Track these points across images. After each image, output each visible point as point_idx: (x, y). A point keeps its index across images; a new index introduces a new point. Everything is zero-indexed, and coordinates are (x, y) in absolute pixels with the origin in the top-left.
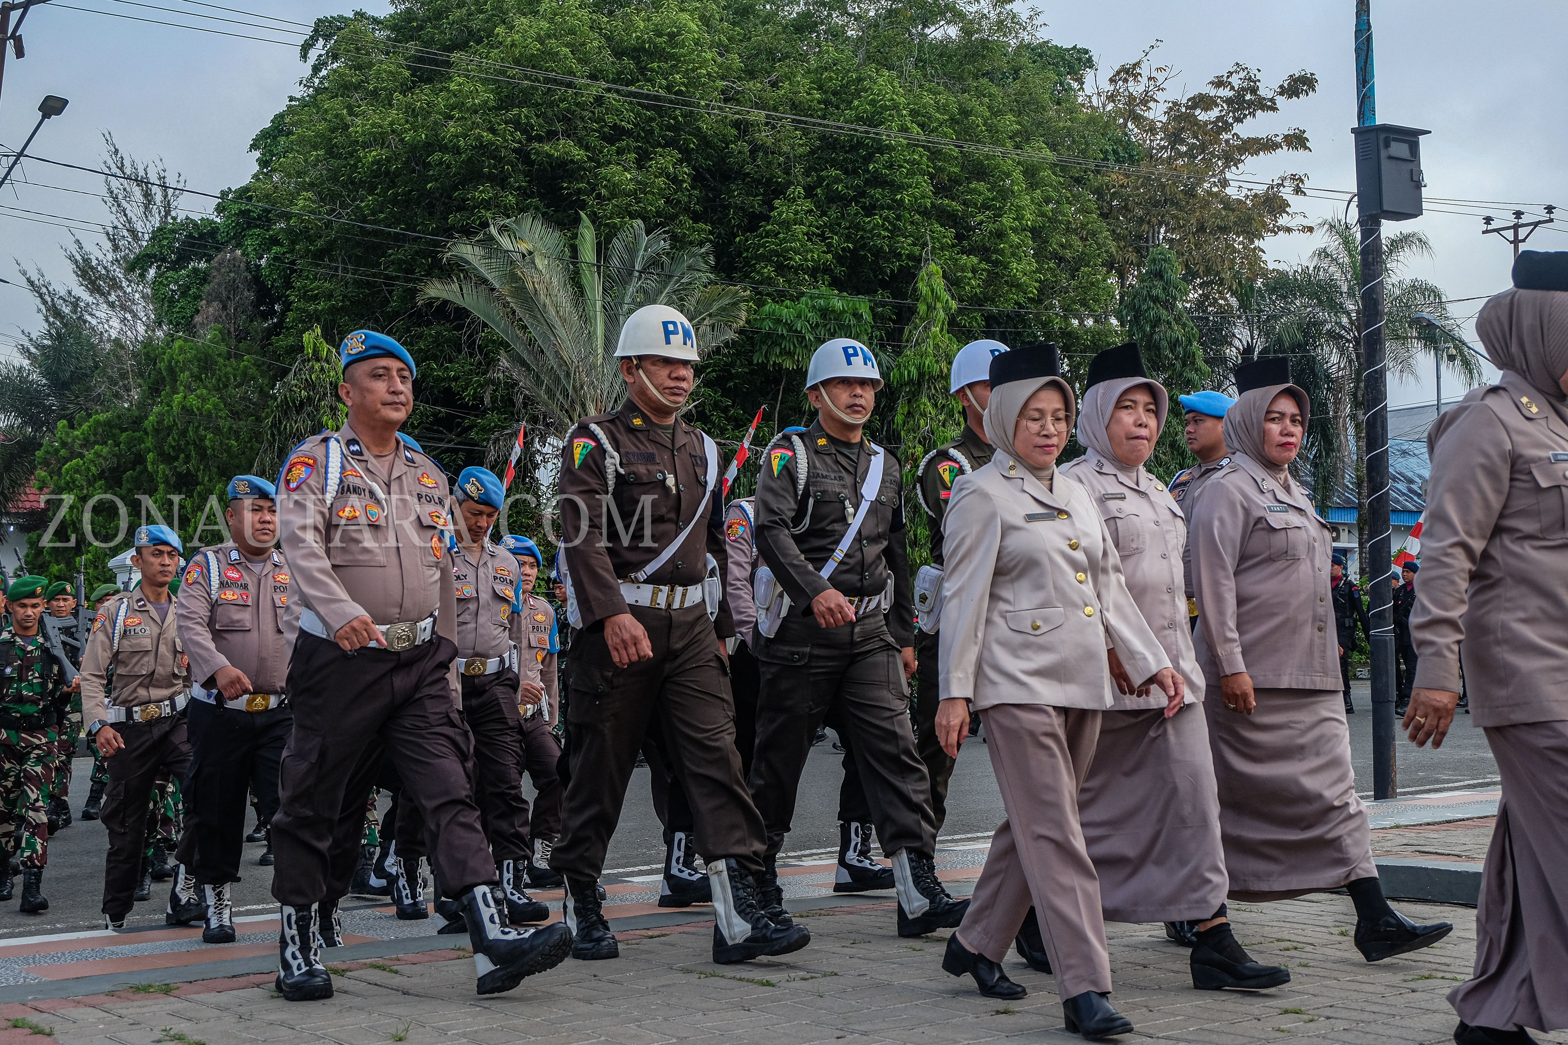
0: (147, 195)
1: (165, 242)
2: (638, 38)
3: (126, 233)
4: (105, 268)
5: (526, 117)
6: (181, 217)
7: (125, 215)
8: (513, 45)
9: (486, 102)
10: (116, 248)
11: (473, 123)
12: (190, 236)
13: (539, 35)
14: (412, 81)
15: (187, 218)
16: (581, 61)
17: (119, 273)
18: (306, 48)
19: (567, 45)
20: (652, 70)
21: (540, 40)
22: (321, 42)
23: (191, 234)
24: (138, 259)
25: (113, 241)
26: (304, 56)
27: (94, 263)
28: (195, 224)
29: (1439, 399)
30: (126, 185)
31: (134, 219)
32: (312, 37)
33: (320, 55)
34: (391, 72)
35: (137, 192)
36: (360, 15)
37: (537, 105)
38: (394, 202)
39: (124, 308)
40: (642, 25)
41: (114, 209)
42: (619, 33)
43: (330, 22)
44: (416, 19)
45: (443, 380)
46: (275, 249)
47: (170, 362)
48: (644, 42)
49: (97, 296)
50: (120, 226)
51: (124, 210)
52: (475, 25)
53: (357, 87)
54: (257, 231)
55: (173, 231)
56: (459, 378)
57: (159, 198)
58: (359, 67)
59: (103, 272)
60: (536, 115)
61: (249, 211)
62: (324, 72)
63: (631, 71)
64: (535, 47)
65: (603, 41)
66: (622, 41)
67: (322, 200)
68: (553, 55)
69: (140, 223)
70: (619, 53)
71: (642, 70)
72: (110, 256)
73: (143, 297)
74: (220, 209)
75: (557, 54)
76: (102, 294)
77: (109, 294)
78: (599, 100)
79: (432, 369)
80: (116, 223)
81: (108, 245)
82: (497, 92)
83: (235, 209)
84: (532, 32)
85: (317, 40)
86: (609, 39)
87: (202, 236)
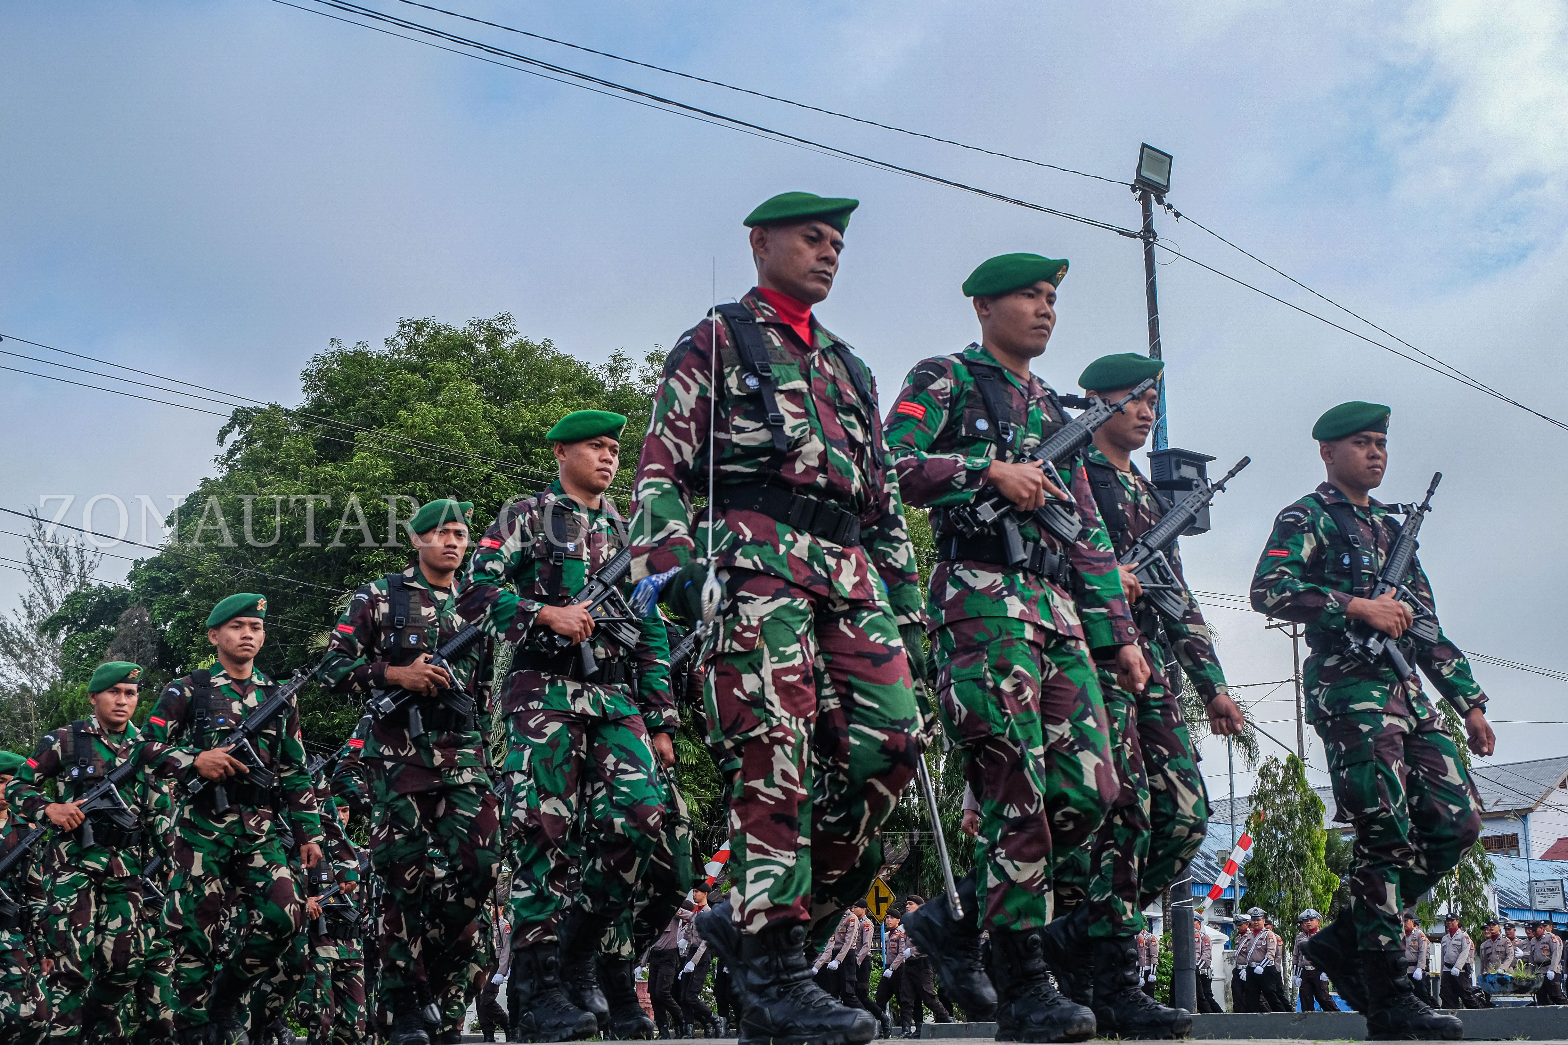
0: (65, 567)
1: (78, 606)
2: (524, 427)
3: (41, 602)
4: (19, 633)
5: (421, 490)
6: (95, 584)
7: (43, 585)
8: (413, 426)
9: (385, 476)
10: (31, 615)
11: (372, 493)
12: (102, 601)
13: (437, 418)
14: (318, 459)
15: (101, 585)
16: (474, 445)
17: (31, 638)
18: (223, 434)
19: (462, 429)
20: (536, 454)
21: (438, 423)
22: (237, 429)
23: (103, 599)
24: (51, 621)
25: (29, 608)
26: (221, 440)
27: (9, 627)
28: (108, 591)
29: (1232, 793)
30: (46, 557)
31: (51, 588)
32: (229, 425)
33: (236, 442)
34: (299, 449)
35: (56, 564)
36: (274, 408)
37: (430, 480)
38: (294, 564)
39: (32, 668)
40: (528, 416)
41: (32, 579)
42: (509, 421)
43: (247, 413)
44: (325, 406)
45: (328, 729)
46: (180, 614)
47: (72, 704)
48: (530, 430)
49: (10, 658)
50: (37, 594)
51: (42, 580)
52: (378, 412)
53: (268, 463)
54: (165, 596)
55: (87, 596)
56: (343, 725)
57: (75, 570)
58: (271, 447)
59: (17, 636)
60: (430, 489)
61: (159, 578)
62: (238, 456)
63: (517, 455)
64: (432, 430)
65: (493, 428)
66: (510, 429)
67: (227, 562)
68: (449, 439)
69: (56, 592)
70: (506, 438)
71: (527, 455)
72: (25, 621)
73: (53, 660)
74: (132, 577)
75: (452, 436)
76: (14, 656)
77: (21, 657)
78: (488, 478)
79: (318, 719)
80: (33, 591)
81: (24, 612)
82: (395, 467)
83: (146, 576)
84: (430, 416)
85: (234, 428)
86: (498, 427)
87: (113, 601)
